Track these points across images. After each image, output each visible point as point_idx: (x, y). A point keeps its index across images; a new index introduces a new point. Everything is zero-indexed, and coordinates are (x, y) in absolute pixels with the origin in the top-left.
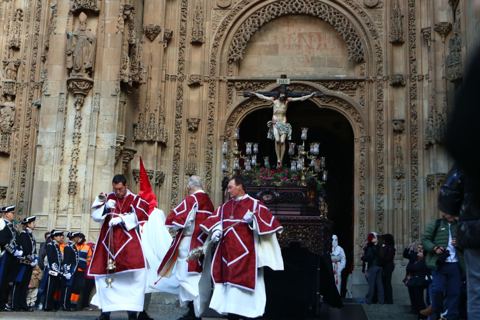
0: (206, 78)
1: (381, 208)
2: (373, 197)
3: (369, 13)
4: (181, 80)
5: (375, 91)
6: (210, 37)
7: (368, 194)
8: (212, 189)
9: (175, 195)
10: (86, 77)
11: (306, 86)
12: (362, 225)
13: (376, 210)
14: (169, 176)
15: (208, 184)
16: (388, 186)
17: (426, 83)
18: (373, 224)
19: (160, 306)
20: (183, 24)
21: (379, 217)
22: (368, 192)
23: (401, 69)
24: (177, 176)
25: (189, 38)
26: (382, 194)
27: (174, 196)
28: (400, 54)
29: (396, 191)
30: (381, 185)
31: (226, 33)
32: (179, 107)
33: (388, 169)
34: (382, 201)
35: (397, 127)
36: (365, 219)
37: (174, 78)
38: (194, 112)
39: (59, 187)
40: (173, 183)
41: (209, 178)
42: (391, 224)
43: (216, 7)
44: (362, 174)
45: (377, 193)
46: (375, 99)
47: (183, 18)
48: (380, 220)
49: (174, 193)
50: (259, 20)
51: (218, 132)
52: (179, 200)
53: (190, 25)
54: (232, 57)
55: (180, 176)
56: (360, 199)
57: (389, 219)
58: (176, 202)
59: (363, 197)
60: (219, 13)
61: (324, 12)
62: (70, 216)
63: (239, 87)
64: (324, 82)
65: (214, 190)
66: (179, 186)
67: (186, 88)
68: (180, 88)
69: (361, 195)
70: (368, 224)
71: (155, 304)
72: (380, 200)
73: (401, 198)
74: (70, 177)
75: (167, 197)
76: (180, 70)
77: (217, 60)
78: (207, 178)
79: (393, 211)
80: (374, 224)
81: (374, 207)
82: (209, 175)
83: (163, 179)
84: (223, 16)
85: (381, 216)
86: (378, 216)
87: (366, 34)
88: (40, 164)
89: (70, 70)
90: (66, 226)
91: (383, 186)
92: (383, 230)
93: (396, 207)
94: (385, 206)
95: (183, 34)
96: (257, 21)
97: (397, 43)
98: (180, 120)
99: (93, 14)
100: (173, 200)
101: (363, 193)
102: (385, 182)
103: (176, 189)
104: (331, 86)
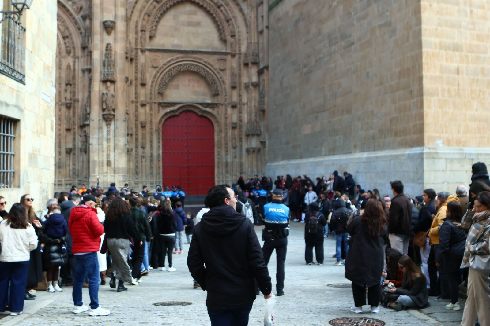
0: (149, 102)
1: (227, 161)
3: (221, 73)
4: (137, 102)
5: (224, 109)
6: (149, 82)
10: (113, 113)
11: (194, 106)
12: (219, 168)
13: (225, 162)
14: (133, 148)
15: (151, 152)
17: (246, 107)
18: (224, 168)
20: (136, 74)
22: (221, 154)
23: (235, 99)
24: (137, 148)
25: (139, 82)
26: (227, 155)
28: (235, 93)
29: (233, 154)
30: (227, 151)
31: (156, 79)
32: (137, 116)
33: (230, 145)
34: (227, 158)
35: (234, 126)
36: (220, 165)
37: (133, 102)
38: (142, 118)
39: (103, 163)
42: (231, 168)
43: (151, 66)
44: (219, 146)
45: (225, 155)
46: (224, 112)
47: (136, 71)
48: (227, 166)
49: (136, 157)
50: (172, 73)
51: (154, 128)
52: (139, 160)
53: (139, 76)
54: (160, 91)
55: (139, 148)
56: (217, 157)
57: (231, 165)
60: (153, 69)
61: (201, 71)
62: (109, 176)
63: (163, 105)
64: (202, 104)
65: (154, 154)
66: (139, 153)
67: (140, 108)
68: (136, 107)
69: (218, 155)
70: (221, 168)
73: (235, 157)
74: (107, 158)
75: (134, 158)
76: (136, 98)
77: (153, 92)
81: (224, 160)
82: (151, 148)
84: (154, 71)
86: (226, 164)
87: (220, 82)
88: (92, 152)
89: (104, 110)
90: (108, 179)
92: (228, 170)
93: (233, 161)
94: (229, 160)
95: (136, 79)
96: (170, 74)
97: (234, 88)
98: (137, 122)
99: (113, 82)
102: (229, 150)
103: (137, 155)
104: (205, 106)
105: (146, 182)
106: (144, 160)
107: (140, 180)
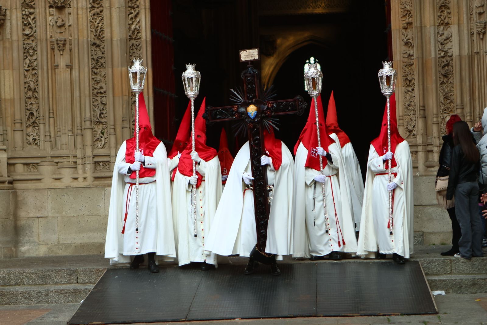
1: (446, 52)
2: (430, 30)
7: (419, 25)
8: (107, 34)
9: (31, 51)
12: (410, 89)
13: (435, 57)
14: (14, 11)
15: (96, 24)
16: (458, 8)
18: (432, 85)
19: (19, 289)
21: (443, 72)
22: (419, 22)
24: (32, 10)
26: (447, 24)
27: (28, 52)
29: (475, 16)
30: (445, 6)
34: (447, 39)
36: (416, 77)
40: (25, 25)
41: (97, 10)
42: (468, 84)
45: (437, 24)
48: (445, 76)
49: (28, 47)
52: (39, 59)
55: (37, 10)
56: (403, 37)
57: (463, 73)
58: (35, 64)
59: (409, 30)
65: (109, 35)
66: (38, 31)
69: (405, 29)
70: (421, 87)
71: (10, 285)
72: (444, 37)
73: (485, 31)
75: (15, 54)
78: (93, 12)
79: (471, 58)
80: (434, 85)
81: (432, 51)
82: (96, 6)
83: (4, 20)
85: (446, 68)
86: (440, 68)
91: (449, 8)
92: (452, 97)
93: (475, 51)
94: (454, 48)
100: (27, 61)
101: (410, 24)
103: (32, 38)
105: (75, 156)
106: (62, 61)
107: (45, 148)
